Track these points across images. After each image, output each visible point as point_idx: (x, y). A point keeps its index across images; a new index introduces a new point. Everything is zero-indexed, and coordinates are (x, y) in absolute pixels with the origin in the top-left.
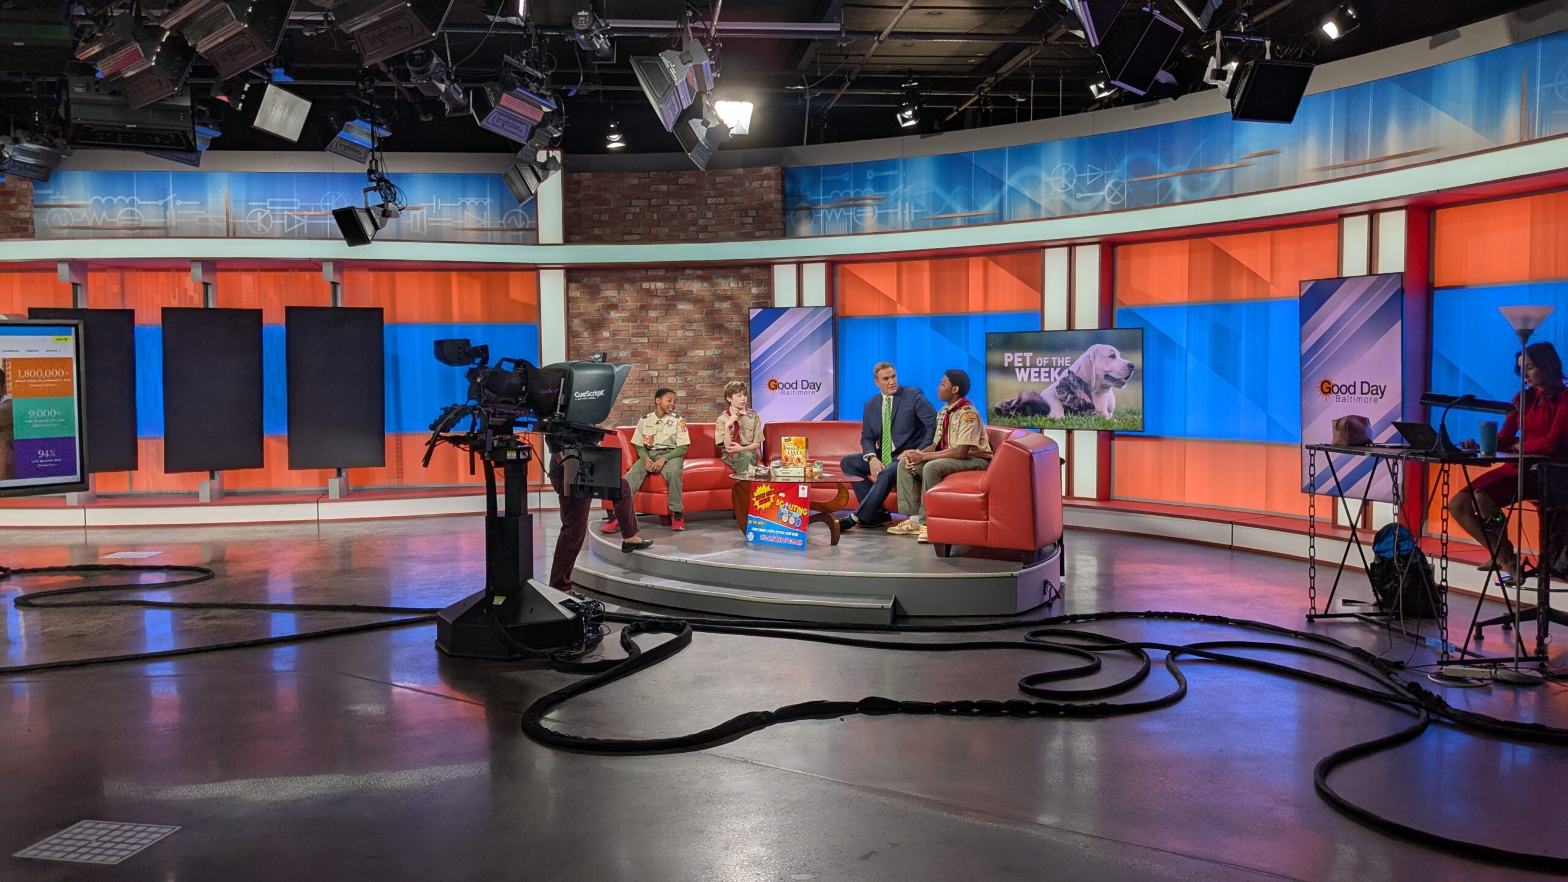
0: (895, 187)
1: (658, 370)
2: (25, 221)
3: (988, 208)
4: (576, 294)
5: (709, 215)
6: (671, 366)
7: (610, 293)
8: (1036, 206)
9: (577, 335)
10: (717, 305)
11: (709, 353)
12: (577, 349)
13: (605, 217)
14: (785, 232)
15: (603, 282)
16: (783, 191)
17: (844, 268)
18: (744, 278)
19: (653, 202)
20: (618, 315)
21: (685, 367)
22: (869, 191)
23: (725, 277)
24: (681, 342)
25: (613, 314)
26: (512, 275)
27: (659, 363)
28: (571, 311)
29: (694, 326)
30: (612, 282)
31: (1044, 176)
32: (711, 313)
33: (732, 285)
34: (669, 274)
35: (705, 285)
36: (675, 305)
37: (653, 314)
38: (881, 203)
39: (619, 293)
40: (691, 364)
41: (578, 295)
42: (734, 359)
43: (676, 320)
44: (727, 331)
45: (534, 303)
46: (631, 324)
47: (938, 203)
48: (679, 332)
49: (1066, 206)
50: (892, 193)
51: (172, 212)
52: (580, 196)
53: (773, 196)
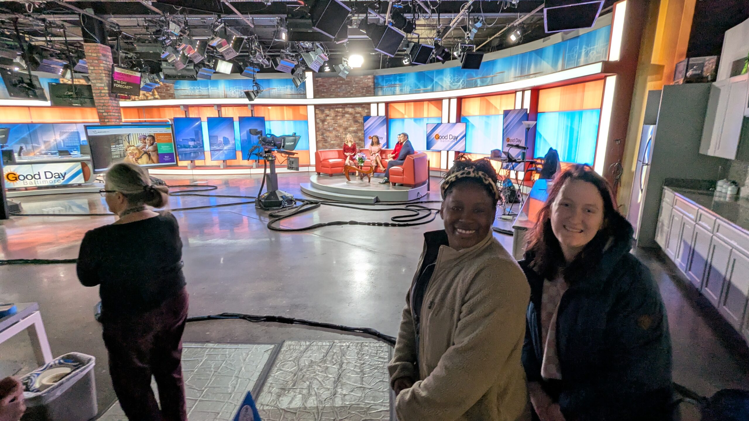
0: (405, 81)
2: (172, 94)
3: (430, 87)
5: (354, 89)
7: (327, 112)
8: (442, 87)
9: (318, 124)
10: (356, 115)
11: (354, 129)
12: (319, 127)
13: (325, 90)
14: (375, 94)
15: (325, 109)
16: (374, 82)
17: (389, 105)
18: (363, 107)
19: (338, 86)
20: (329, 118)
22: (398, 82)
23: (358, 107)
24: (346, 126)
26: (301, 107)
28: (316, 117)
29: (350, 121)
30: (327, 109)
31: (444, 78)
32: (355, 117)
33: (360, 109)
34: (343, 107)
35: (353, 110)
36: (345, 115)
37: (339, 118)
38: (401, 86)
39: (329, 112)
41: (318, 112)
42: (361, 130)
43: (345, 119)
44: (359, 123)
45: (307, 115)
46: (333, 121)
47: (416, 86)
48: (346, 123)
49: (450, 87)
50: (404, 83)
51: (210, 91)
52: (318, 84)
53: (371, 84)
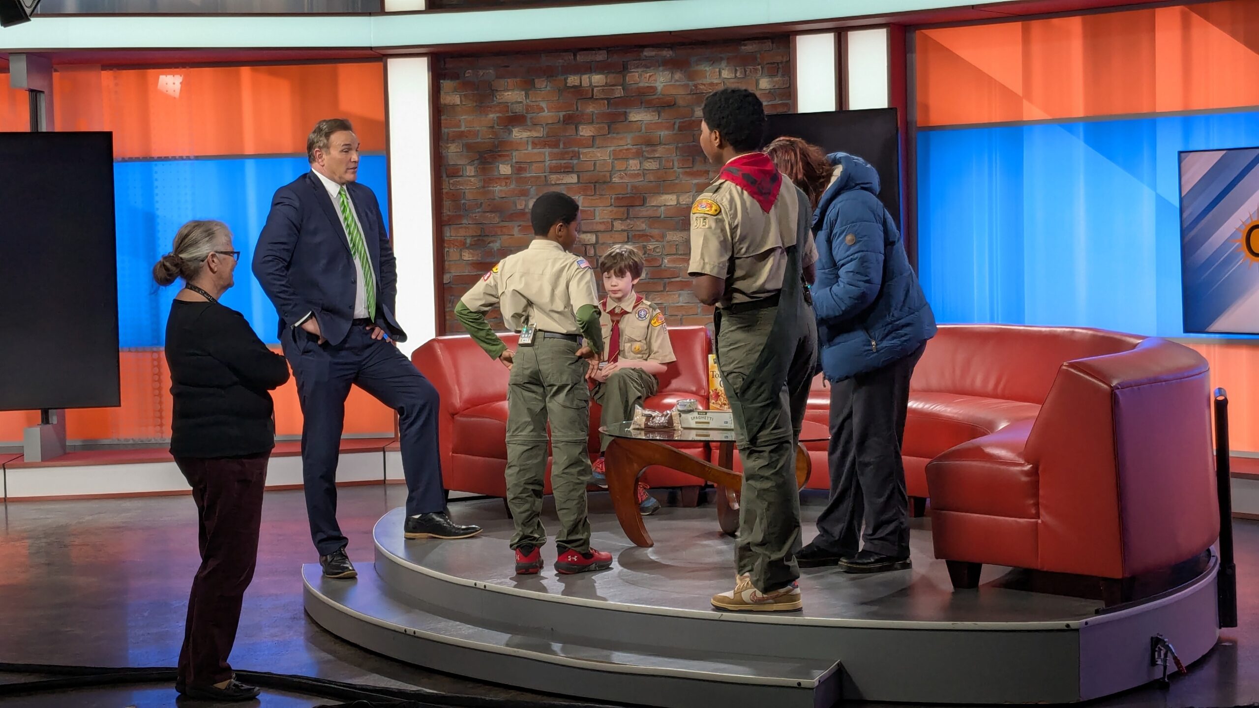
1: (596, 232)
4: (452, 98)
6: (618, 225)
7: (512, 95)
9: (455, 173)
12: (456, 197)
15: (499, 77)
17: (927, 37)
18: (746, 61)
20: (525, 134)
21: (644, 226)
23: (713, 61)
24: (638, 181)
25: (518, 134)
26: (345, 70)
27: (598, 219)
28: (444, 130)
29: (660, 151)
30: (515, 76)
33: (726, 74)
34: (616, 58)
35: (677, 76)
36: (625, 114)
37: (586, 131)
39: (527, 96)
40: (654, 220)
41: (457, 100)
43: (626, 141)
45: (382, 117)
46: (547, 151)
48: (631, 162)
